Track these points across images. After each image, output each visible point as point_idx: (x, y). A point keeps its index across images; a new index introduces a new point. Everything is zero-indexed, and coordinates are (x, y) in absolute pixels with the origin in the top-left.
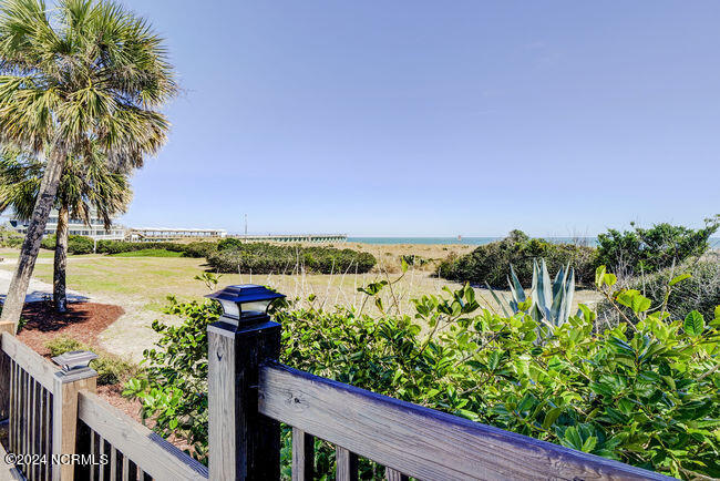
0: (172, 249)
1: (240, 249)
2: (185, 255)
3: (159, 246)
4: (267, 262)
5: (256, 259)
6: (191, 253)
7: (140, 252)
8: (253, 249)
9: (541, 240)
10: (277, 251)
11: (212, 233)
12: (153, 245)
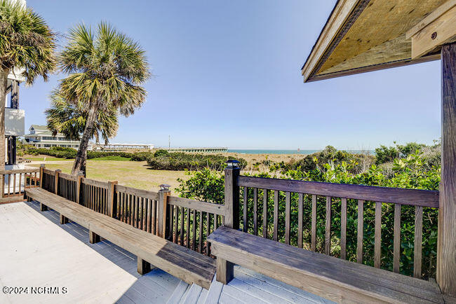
0: (124, 156)
1: (168, 156)
2: (133, 160)
3: (116, 154)
4: (184, 164)
5: (178, 162)
6: (136, 158)
7: (106, 158)
8: (175, 156)
9: (344, 152)
10: (190, 157)
11: (145, 146)
12: (113, 154)
